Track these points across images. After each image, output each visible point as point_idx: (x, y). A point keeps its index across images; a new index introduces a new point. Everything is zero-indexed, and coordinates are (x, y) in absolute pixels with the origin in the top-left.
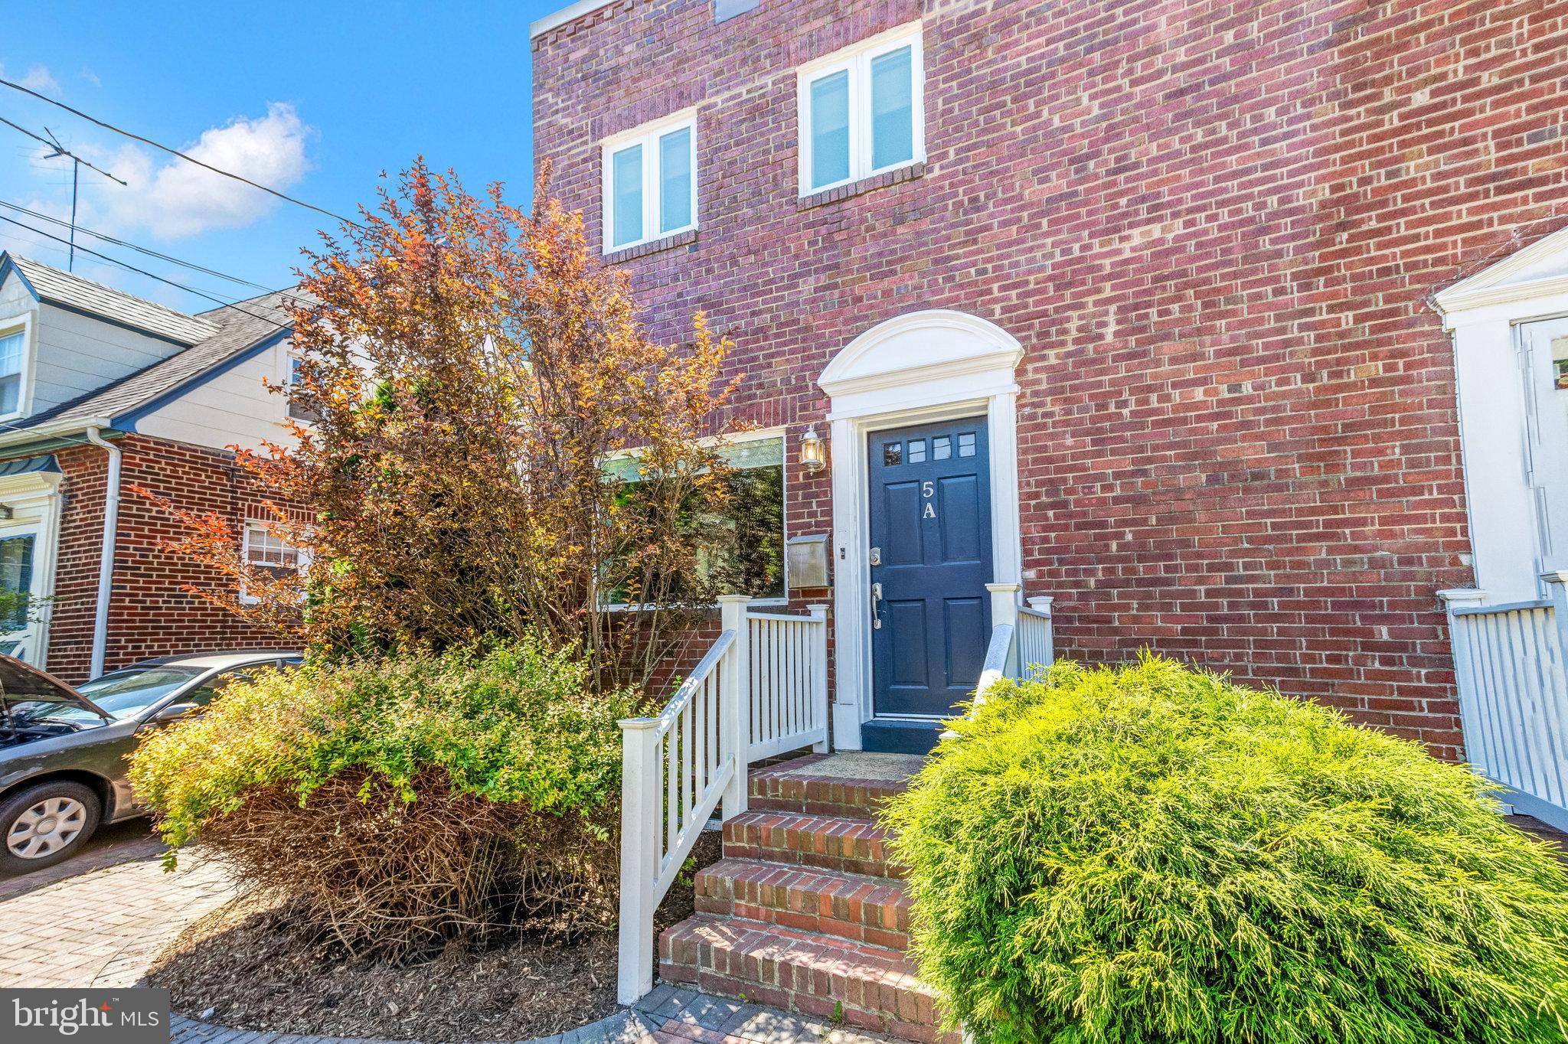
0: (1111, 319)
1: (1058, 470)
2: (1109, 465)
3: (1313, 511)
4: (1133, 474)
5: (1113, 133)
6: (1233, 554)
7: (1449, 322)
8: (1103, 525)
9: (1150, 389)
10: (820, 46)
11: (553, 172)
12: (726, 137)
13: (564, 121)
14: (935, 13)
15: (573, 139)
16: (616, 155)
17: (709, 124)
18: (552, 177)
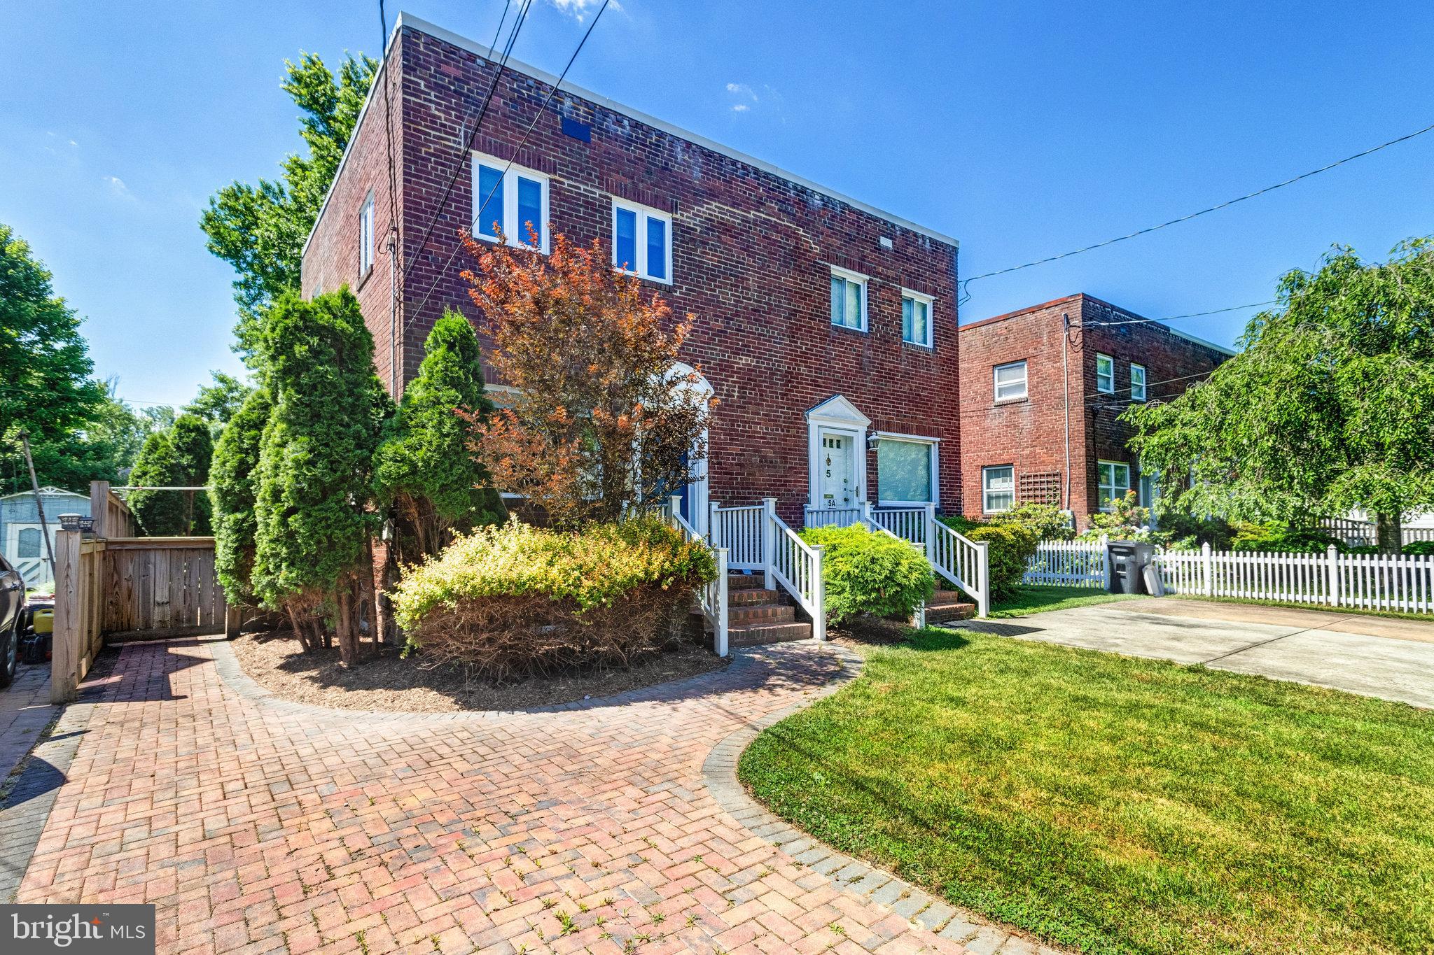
0: (737, 389)
1: (719, 448)
2: (735, 449)
3: (782, 476)
4: (741, 455)
5: (737, 314)
6: (765, 489)
7: (810, 421)
8: (732, 474)
9: (746, 422)
10: (625, 194)
11: (424, 145)
12: (569, 208)
13: (437, 113)
14: (678, 216)
15: (446, 133)
16: (481, 167)
17: (559, 194)
18: (423, 149)
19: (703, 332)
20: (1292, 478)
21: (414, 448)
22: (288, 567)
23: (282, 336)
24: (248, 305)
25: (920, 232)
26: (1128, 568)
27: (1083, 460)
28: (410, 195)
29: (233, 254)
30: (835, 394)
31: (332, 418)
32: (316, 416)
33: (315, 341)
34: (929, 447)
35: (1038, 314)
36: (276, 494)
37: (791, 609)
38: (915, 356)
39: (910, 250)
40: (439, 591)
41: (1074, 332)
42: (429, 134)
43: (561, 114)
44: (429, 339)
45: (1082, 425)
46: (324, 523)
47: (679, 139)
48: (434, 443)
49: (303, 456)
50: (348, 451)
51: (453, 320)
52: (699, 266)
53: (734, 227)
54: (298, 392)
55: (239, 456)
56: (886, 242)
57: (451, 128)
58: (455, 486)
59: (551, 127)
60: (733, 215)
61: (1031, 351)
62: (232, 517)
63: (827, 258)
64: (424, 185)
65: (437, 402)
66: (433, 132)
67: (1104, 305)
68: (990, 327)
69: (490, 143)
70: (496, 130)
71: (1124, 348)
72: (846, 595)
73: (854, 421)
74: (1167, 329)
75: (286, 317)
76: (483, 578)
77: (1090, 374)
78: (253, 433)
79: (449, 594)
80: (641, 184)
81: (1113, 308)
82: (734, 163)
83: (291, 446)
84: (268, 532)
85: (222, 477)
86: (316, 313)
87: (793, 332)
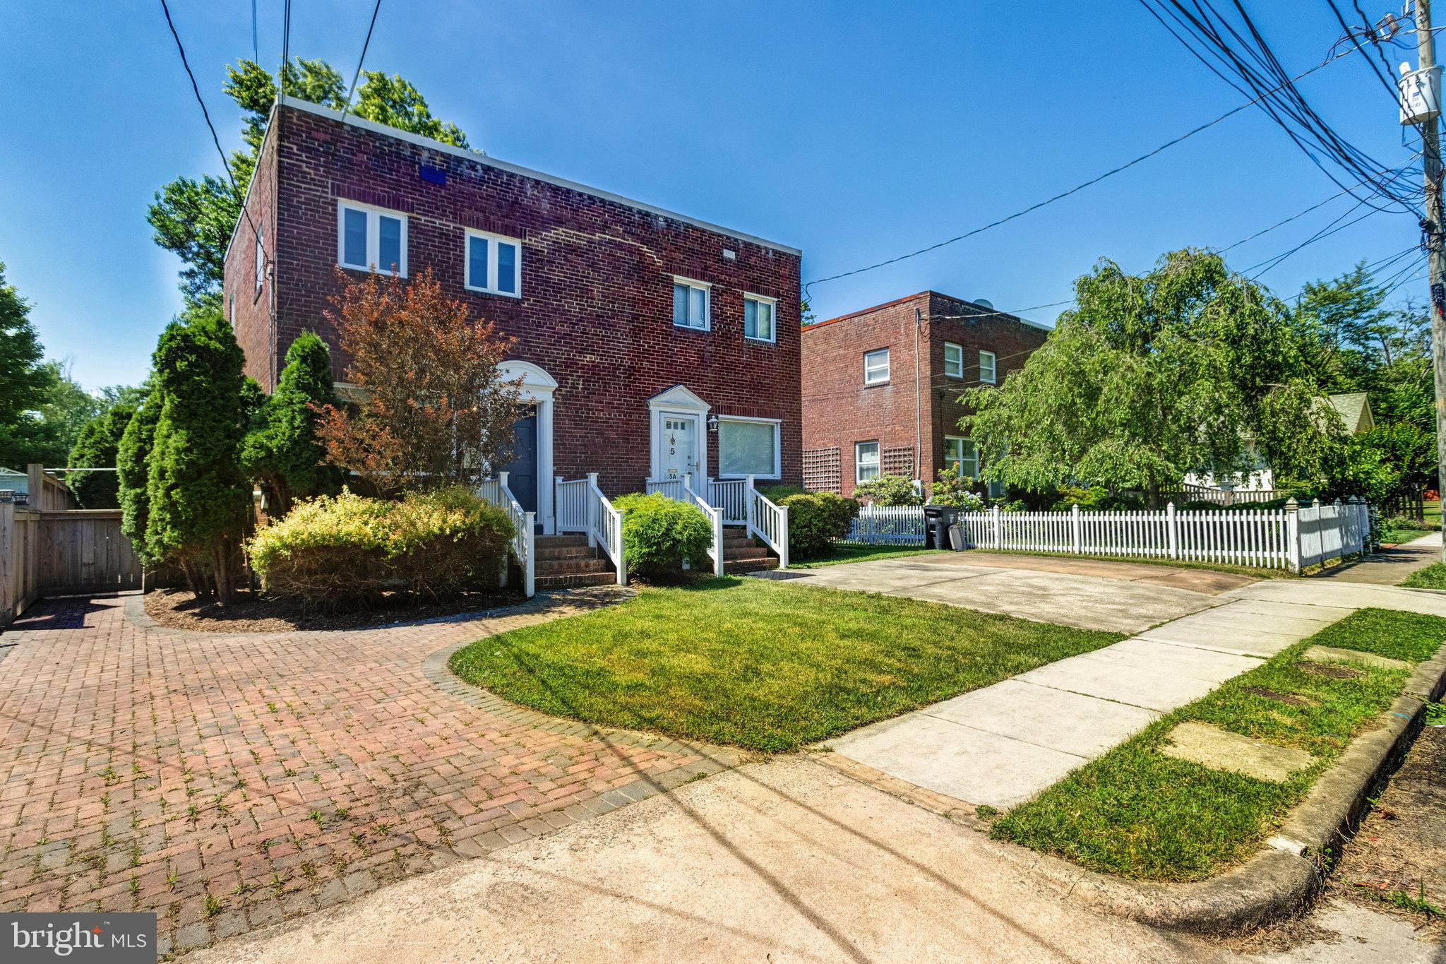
0: (581, 382)
1: (564, 432)
3: (624, 454)
5: (582, 320)
6: (608, 465)
7: (651, 408)
8: (576, 453)
9: (590, 409)
10: (477, 225)
11: (296, 196)
12: (425, 239)
13: (307, 170)
14: (527, 241)
15: (315, 185)
16: (346, 210)
17: (416, 228)
18: (295, 199)
19: (549, 336)
20: (1064, 451)
21: (270, 438)
22: (171, 528)
23: (166, 355)
24: (192, 294)
25: (762, 245)
26: (937, 528)
27: (930, 435)
28: (283, 236)
29: (177, 244)
30: (676, 384)
31: (207, 415)
32: (193, 415)
33: (193, 358)
34: (772, 427)
35: (897, 307)
36: (162, 473)
37: (602, 562)
38: (758, 350)
39: (753, 259)
40: (278, 544)
41: (923, 324)
42: (301, 187)
43: (419, 164)
44: (289, 353)
45: (929, 405)
46: (199, 495)
47: (528, 178)
48: (287, 434)
49: (182, 444)
50: (219, 440)
51: (308, 339)
52: (546, 281)
53: (580, 248)
54: (178, 397)
55: (138, 444)
56: (729, 254)
57: (319, 181)
58: (304, 466)
59: (410, 175)
60: (579, 237)
61: (892, 340)
62: (133, 492)
63: (672, 270)
64: (295, 228)
65: (291, 403)
66: (303, 185)
67: (952, 300)
68: (862, 318)
69: (354, 191)
70: (361, 180)
71: (973, 337)
72: (635, 549)
73: (694, 406)
74: (1018, 319)
75: (170, 340)
76: (310, 534)
77: (937, 361)
78: (150, 426)
79: (286, 547)
80: (492, 217)
81: (962, 302)
82: (580, 195)
83: (174, 437)
84: (156, 503)
85: (126, 461)
86: (195, 336)
87: (636, 333)
